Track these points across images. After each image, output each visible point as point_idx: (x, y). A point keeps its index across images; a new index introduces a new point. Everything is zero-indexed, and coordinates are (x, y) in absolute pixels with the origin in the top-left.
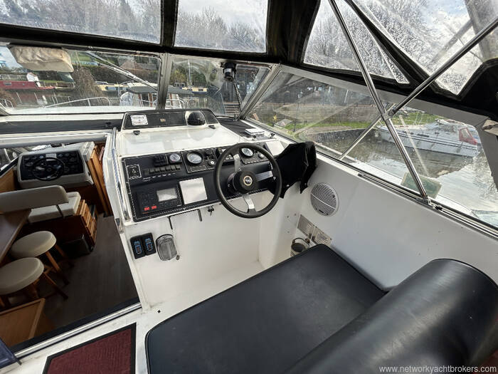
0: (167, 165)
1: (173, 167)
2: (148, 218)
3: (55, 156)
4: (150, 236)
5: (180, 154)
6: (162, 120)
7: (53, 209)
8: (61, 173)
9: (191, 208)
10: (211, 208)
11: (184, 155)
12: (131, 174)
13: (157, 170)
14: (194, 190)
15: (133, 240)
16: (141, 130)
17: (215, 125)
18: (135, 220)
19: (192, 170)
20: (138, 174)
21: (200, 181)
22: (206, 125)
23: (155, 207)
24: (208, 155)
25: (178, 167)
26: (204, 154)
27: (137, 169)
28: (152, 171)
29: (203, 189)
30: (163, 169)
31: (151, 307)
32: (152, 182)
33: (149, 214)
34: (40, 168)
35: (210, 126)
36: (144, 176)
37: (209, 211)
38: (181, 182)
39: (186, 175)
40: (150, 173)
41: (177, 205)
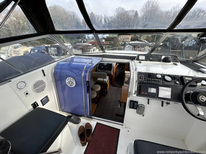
0: (155, 78)
1: (157, 80)
2: (142, 97)
3: (106, 64)
4: (137, 102)
5: (161, 75)
6: (151, 59)
7: (102, 79)
8: (106, 70)
9: (160, 99)
10: (168, 103)
11: (163, 76)
12: (140, 78)
13: (150, 79)
14: (165, 92)
15: (131, 101)
16: (142, 61)
17: (177, 63)
18: (137, 95)
19: (166, 83)
20: (143, 79)
21: (170, 89)
22: (172, 63)
23: (146, 93)
24: (176, 78)
25: (159, 80)
26: (174, 77)
27: (143, 77)
28: (148, 79)
29: (170, 93)
30: (153, 79)
31: (126, 127)
32: (147, 83)
33: (142, 95)
34: (102, 67)
35: (174, 64)
36: (145, 80)
37: (167, 103)
38: (160, 87)
39: (162, 84)
40: (147, 80)
41: (155, 96)
